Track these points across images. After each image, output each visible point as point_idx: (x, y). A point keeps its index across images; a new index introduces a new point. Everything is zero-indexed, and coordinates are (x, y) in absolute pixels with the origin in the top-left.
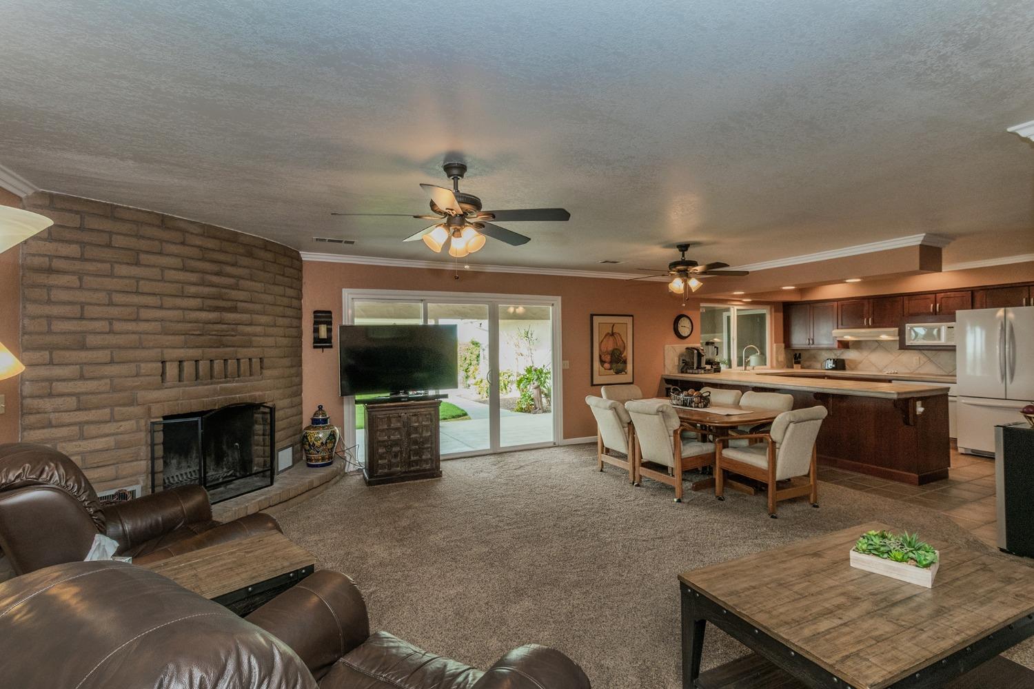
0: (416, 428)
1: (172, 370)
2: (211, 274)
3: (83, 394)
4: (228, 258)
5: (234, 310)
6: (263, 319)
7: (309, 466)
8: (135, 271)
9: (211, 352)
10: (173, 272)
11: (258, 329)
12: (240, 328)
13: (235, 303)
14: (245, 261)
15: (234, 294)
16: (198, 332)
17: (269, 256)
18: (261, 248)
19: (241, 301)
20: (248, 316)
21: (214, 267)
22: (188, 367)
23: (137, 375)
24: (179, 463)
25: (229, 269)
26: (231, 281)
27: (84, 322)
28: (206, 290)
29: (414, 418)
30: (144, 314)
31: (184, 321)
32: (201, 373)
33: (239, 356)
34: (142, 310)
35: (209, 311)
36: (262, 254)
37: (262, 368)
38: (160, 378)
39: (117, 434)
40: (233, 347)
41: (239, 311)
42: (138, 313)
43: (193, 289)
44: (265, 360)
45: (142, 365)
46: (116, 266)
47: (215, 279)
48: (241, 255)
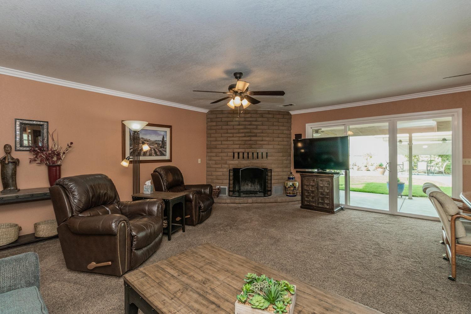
0: (322, 187)
1: (236, 155)
2: (248, 125)
3: (216, 160)
4: (254, 119)
5: (256, 136)
6: (267, 139)
7: (287, 195)
8: (227, 127)
9: (247, 150)
10: (236, 126)
11: (265, 142)
12: (258, 142)
13: (256, 134)
14: (260, 119)
15: (256, 131)
16: (243, 144)
17: (270, 116)
18: (267, 114)
19: (258, 133)
20: (261, 138)
21: (249, 123)
22: (241, 155)
23: (227, 156)
24: (251, 185)
25: (254, 123)
26: (255, 127)
27: (216, 142)
28: (246, 131)
29: (321, 182)
30: (229, 139)
31: (239, 140)
32: (245, 156)
33: (258, 152)
34: (228, 138)
35: (247, 137)
36: (267, 116)
37: (267, 156)
38: (232, 157)
39: (223, 172)
40: (256, 148)
41: (258, 136)
42: (227, 139)
43: (242, 131)
44: (268, 153)
45: (229, 153)
46: (223, 126)
47: (249, 127)
48: (259, 117)
